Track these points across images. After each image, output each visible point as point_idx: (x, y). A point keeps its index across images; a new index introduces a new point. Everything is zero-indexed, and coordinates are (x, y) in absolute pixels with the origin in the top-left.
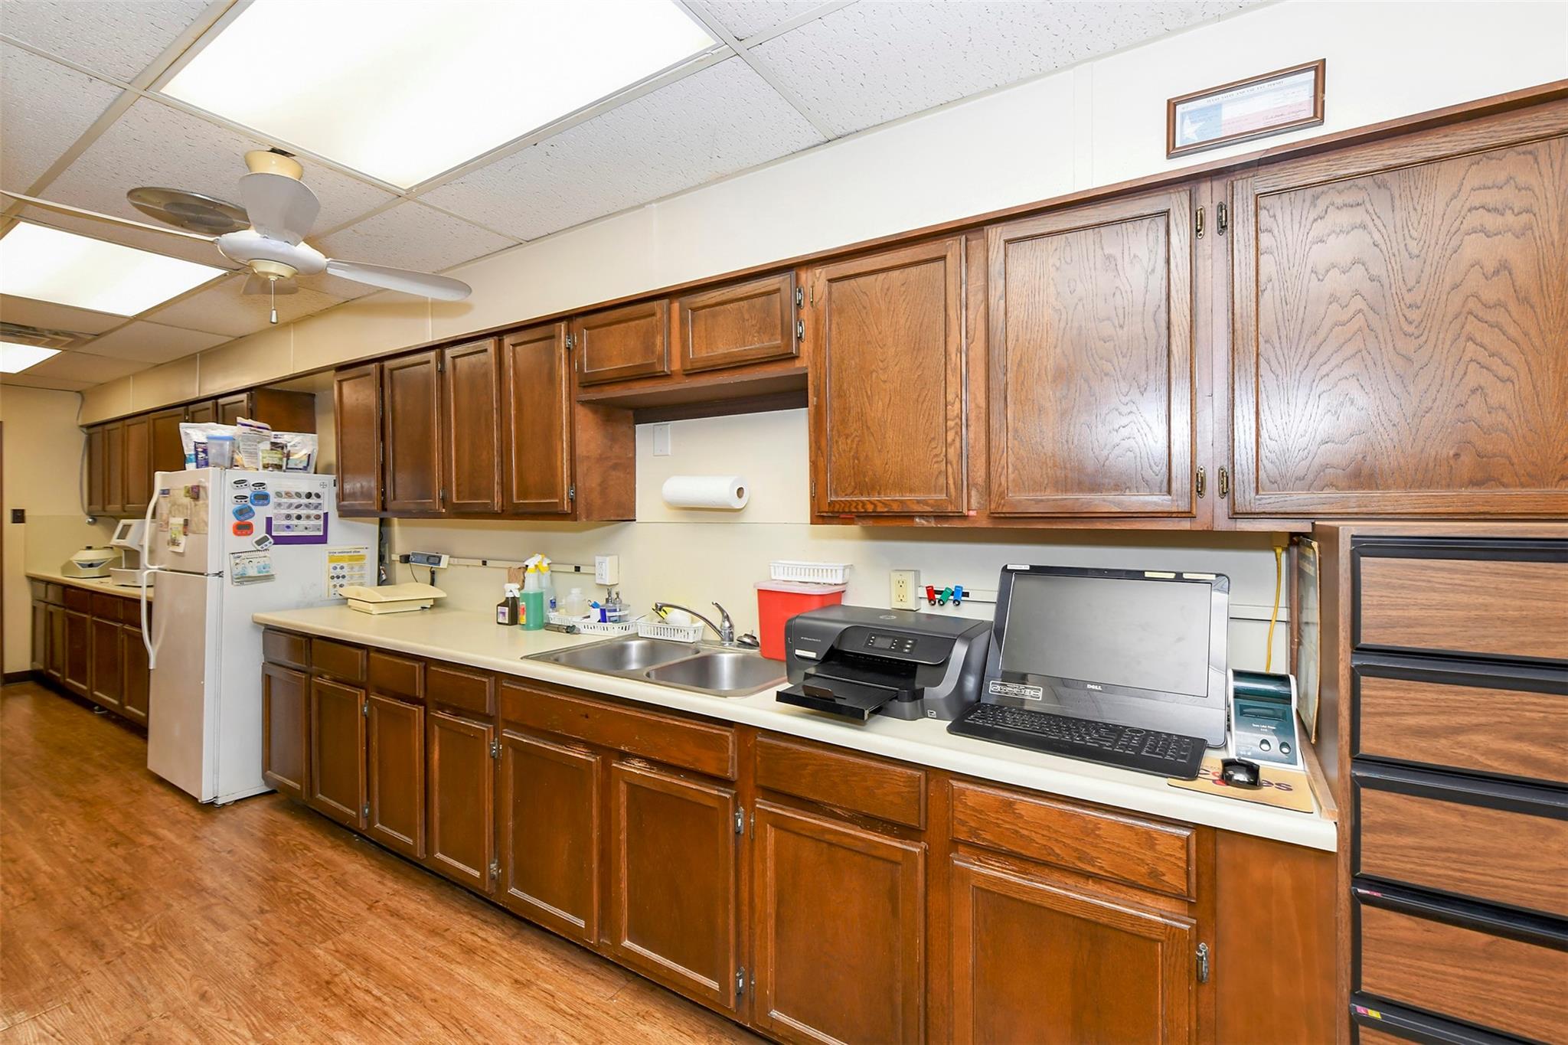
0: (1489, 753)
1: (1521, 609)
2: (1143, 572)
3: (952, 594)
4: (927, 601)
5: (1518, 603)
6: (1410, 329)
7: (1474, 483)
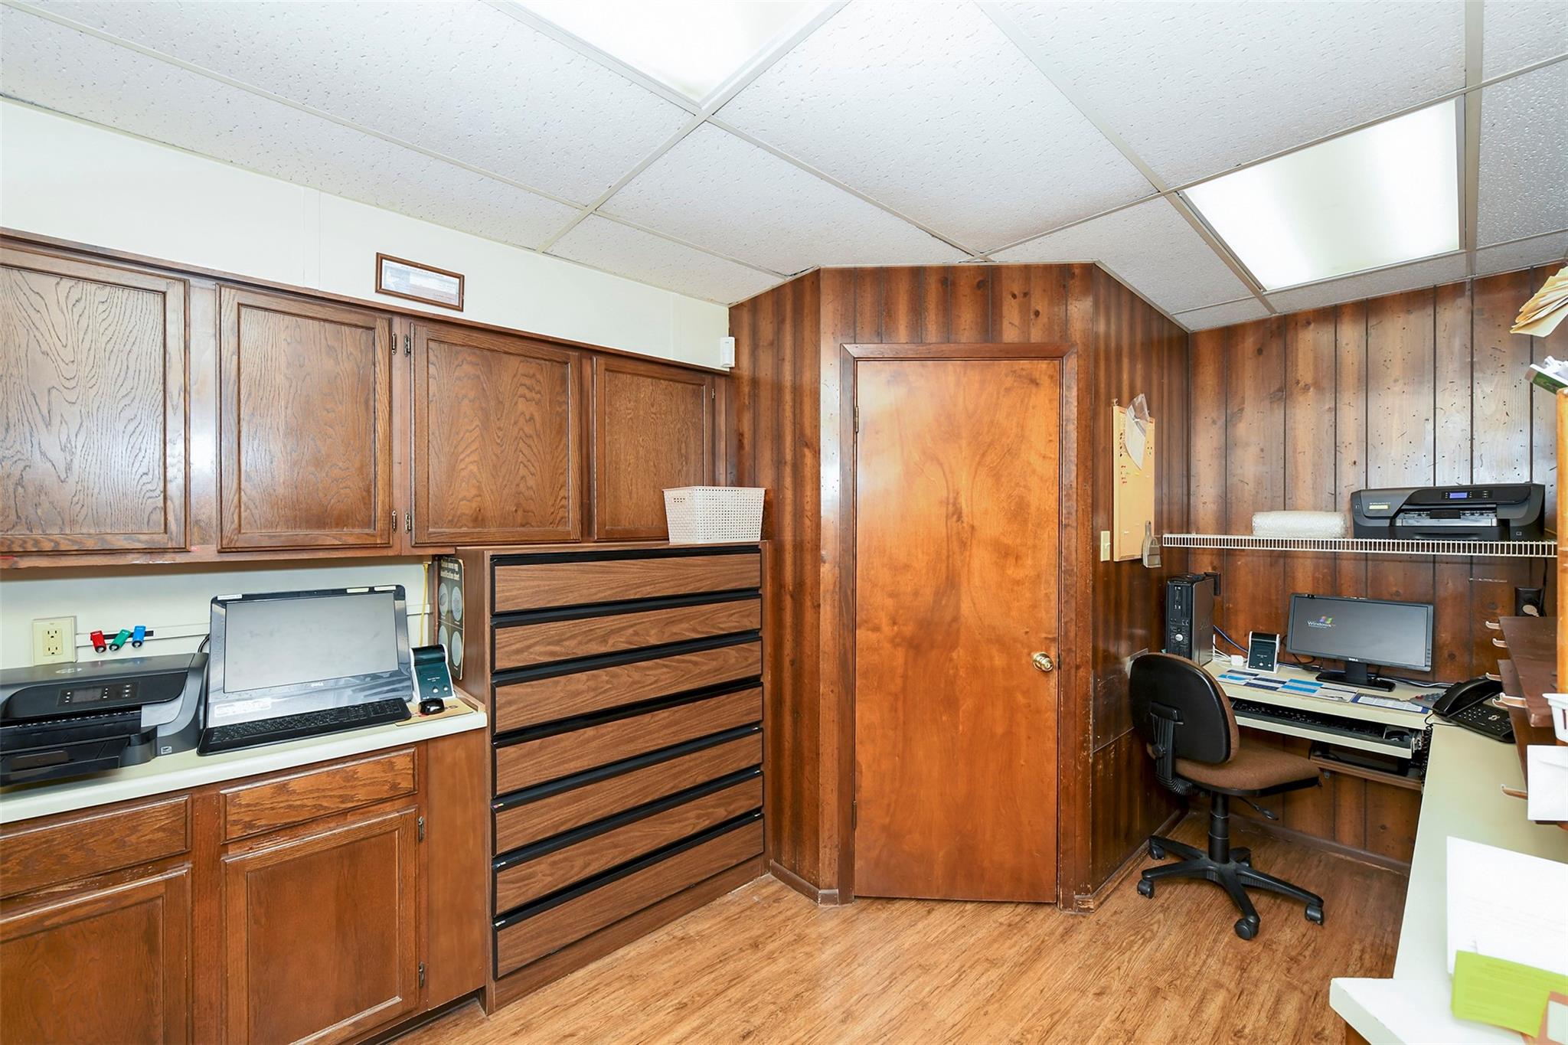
0: (541, 654)
1: (549, 585)
2: (346, 589)
3: (131, 635)
4: (94, 648)
5: (548, 583)
6: (499, 441)
7: (523, 525)
